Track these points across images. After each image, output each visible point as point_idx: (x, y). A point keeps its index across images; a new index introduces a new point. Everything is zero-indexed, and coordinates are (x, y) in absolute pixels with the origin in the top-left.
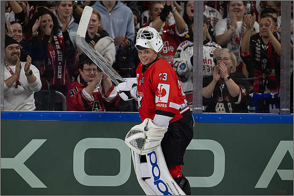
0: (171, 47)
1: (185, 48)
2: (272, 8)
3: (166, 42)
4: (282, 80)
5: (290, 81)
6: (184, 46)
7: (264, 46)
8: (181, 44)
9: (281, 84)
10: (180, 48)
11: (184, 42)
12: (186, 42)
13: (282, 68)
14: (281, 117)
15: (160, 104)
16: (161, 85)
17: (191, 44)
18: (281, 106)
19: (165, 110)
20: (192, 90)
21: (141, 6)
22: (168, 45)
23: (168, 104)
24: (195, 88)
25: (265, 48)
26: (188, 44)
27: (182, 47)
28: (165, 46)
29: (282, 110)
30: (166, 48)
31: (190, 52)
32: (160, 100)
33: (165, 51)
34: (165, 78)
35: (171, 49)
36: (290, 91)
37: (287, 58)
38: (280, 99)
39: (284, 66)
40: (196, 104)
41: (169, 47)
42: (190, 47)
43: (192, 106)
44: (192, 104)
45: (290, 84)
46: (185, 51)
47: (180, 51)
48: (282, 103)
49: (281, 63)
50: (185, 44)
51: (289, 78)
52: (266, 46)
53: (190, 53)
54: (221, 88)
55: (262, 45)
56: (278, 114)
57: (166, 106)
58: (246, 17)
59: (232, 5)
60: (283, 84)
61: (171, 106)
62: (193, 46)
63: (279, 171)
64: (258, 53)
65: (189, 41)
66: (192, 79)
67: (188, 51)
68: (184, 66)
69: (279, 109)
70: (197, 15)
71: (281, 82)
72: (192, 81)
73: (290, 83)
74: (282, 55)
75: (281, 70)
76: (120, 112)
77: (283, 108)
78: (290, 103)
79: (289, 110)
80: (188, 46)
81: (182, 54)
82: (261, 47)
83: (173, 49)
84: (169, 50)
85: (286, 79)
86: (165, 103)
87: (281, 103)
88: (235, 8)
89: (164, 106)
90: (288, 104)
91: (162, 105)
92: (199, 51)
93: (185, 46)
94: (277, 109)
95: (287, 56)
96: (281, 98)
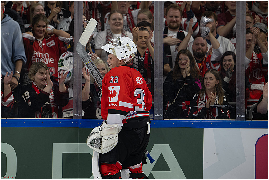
0: (51, 59)
1: (67, 58)
2: (146, 22)
3: (46, 54)
4: (156, 88)
5: (163, 89)
6: (65, 56)
7: (141, 58)
8: (63, 54)
9: (154, 92)
10: (63, 58)
11: (65, 53)
12: (68, 53)
13: (155, 77)
14: (154, 122)
15: (111, 104)
16: (113, 87)
17: (72, 54)
18: (155, 112)
19: (116, 109)
20: (73, 96)
21: (26, 20)
22: (48, 57)
23: (118, 103)
24: (75, 95)
25: (142, 59)
26: (69, 54)
27: (64, 57)
28: (46, 58)
29: (156, 115)
30: (47, 59)
31: (71, 61)
32: (111, 101)
33: (46, 62)
34: (116, 81)
35: (51, 61)
36: (163, 98)
37: (160, 68)
38: (154, 106)
39: (157, 75)
40: (77, 110)
41: (49, 59)
42: (71, 57)
43: (73, 112)
44: (72, 110)
45: (163, 92)
46: (67, 60)
47: (62, 61)
48: (156, 109)
49: (154, 72)
50: (66, 54)
51: (162, 86)
52: (143, 57)
53: (71, 63)
54: (99, 95)
55: (139, 56)
56: (152, 119)
57: (116, 105)
58: (134, 30)
59: (113, 19)
60: (157, 92)
61: (120, 105)
62: (73, 56)
63: (152, 172)
64: (136, 64)
65: (70, 52)
66: (72, 87)
67: (70, 60)
68: (69, 74)
69: (153, 115)
70: (77, 28)
71: (155, 90)
72: (73, 88)
73: (163, 90)
74: (155, 65)
75: (155, 79)
76: (6, 118)
77: (157, 114)
78: (163, 109)
79: (162, 116)
80: (69, 56)
81: (64, 63)
82: (138, 58)
83: (53, 60)
84: (49, 62)
85: (160, 86)
86: (115, 103)
87: (154, 109)
88: (116, 23)
89: (114, 105)
90: (161, 110)
91: (113, 105)
92: (79, 62)
93: (67, 56)
94: (151, 115)
95: (160, 66)
96: (154, 104)
